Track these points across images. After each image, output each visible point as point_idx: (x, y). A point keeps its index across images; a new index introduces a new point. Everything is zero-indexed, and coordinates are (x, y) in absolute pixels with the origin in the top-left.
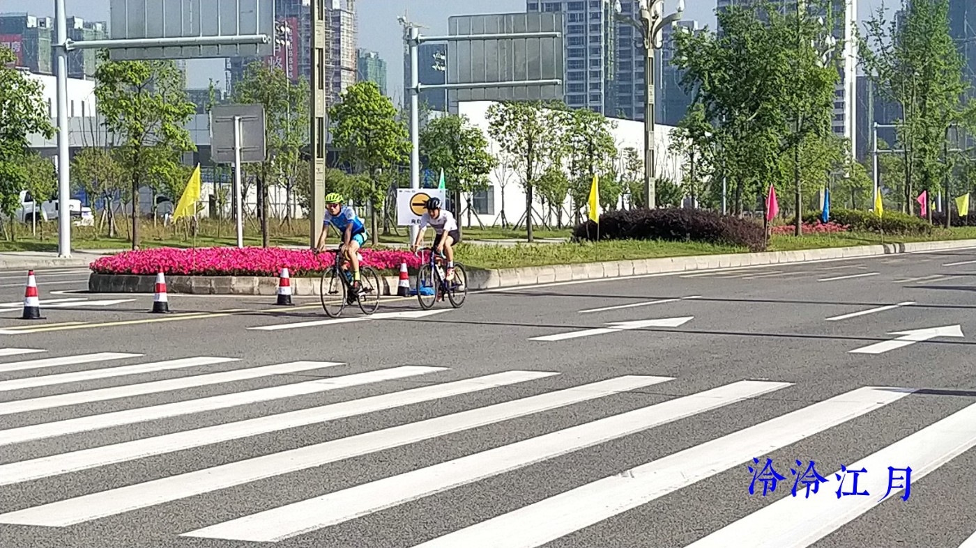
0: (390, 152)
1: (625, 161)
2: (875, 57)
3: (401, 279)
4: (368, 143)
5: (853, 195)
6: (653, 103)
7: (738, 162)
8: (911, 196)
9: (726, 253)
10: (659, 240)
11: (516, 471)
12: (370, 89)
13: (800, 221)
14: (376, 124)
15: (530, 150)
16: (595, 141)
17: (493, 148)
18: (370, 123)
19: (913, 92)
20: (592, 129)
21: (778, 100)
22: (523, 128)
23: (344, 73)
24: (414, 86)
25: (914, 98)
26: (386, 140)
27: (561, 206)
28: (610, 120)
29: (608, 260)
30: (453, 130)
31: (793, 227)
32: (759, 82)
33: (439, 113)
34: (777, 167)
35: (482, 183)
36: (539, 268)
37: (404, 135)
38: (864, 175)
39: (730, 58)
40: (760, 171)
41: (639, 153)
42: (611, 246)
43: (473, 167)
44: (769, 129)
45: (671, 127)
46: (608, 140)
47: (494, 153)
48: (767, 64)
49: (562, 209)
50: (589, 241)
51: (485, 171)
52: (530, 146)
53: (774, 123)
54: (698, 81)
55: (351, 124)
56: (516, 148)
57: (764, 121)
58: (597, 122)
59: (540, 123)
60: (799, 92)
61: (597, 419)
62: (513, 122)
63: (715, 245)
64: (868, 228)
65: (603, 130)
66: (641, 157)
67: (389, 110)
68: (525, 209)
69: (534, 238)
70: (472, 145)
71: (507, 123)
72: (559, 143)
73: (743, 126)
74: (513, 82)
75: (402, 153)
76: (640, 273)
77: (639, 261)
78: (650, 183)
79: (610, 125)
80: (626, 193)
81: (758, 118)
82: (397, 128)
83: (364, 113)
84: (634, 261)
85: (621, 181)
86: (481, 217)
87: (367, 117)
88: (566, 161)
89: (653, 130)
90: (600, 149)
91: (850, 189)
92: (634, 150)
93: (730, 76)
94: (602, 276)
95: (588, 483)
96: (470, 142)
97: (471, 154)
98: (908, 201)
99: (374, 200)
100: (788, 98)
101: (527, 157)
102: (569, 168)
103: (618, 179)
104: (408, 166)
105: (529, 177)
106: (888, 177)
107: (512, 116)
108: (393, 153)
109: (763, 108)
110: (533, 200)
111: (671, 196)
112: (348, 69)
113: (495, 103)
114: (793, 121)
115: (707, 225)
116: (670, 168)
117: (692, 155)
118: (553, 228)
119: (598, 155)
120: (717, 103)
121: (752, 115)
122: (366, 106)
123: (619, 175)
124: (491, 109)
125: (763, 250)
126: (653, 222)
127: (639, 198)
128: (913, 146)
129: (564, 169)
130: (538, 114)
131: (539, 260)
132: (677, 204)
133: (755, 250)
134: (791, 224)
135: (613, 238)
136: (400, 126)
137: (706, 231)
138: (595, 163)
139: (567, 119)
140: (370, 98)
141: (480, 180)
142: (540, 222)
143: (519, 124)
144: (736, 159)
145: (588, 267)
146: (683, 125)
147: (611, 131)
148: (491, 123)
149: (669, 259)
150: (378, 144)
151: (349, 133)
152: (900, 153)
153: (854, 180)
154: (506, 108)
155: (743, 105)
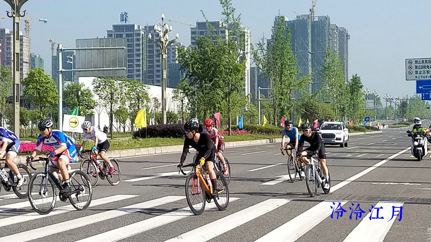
0: (49, 99)
1: (153, 103)
2: (260, 59)
4: (39, 95)
5: (250, 118)
6: (166, 78)
7: (204, 104)
8: (276, 118)
10: (171, 138)
12: (40, 71)
13: (230, 129)
14: (43, 87)
15: (112, 99)
16: (140, 95)
17: (96, 98)
18: (40, 86)
19: (276, 74)
20: (139, 90)
21: (221, 77)
22: (109, 89)
23: (24, 64)
24: (60, 70)
25: (277, 76)
26: (48, 94)
27: (125, 123)
28: (147, 85)
29: (151, 147)
30: (78, 89)
31: (228, 132)
32: (213, 69)
33: (70, 83)
34: (221, 106)
36: (121, 150)
37: (55, 92)
38: (255, 110)
39: (200, 58)
40: (213, 108)
41: (159, 100)
42: (151, 140)
43: (86, 106)
44: (217, 90)
45: (173, 89)
46: (146, 94)
47: (95, 100)
48: (217, 61)
49: (126, 125)
50: (141, 138)
51: (92, 108)
52: (112, 97)
53: (220, 87)
54: (187, 68)
55: (32, 87)
56: (105, 98)
57: (215, 86)
58: (141, 86)
59: (116, 86)
60: (230, 74)
62: (104, 86)
64: (259, 132)
65: (144, 90)
66: (160, 101)
67: (49, 81)
68: (109, 124)
69: (114, 137)
70: (86, 96)
71: (102, 87)
72: (125, 95)
73: (206, 88)
74: (105, 69)
75: (55, 100)
76: (164, 152)
77: (164, 147)
78: (164, 113)
79: (147, 88)
80: (154, 117)
81: (213, 85)
82: (52, 89)
83: (37, 82)
84: (162, 147)
85: (151, 112)
87: (39, 84)
88: (127, 103)
89: (165, 90)
90: (142, 98)
91: (249, 115)
92: (157, 99)
93: (201, 67)
94: (148, 154)
97: (86, 100)
98: (275, 121)
100: (226, 76)
101: (111, 102)
102: (129, 106)
104: (57, 106)
105: (111, 110)
106: (265, 110)
107: (104, 84)
108: (51, 100)
109: (215, 80)
110: (113, 120)
111: (173, 119)
112: (26, 63)
113: (96, 78)
114: (227, 86)
116: (173, 107)
117: (182, 101)
118: (122, 133)
119: (142, 101)
120: (195, 78)
121: (210, 83)
122: (39, 79)
123: (150, 110)
124: (94, 81)
126: (169, 130)
127: (159, 119)
128: (277, 97)
129: (127, 107)
130: (115, 82)
131: (120, 147)
132: (175, 122)
134: (227, 130)
135: (151, 137)
136: (54, 88)
138: (140, 104)
139: (128, 85)
140: (40, 75)
141: (90, 112)
142: (115, 131)
143: (107, 87)
144: (203, 102)
145: (142, 150)
146: (178, 88)
147: (148, 90)
148: (95, 87)
149: (177, 146)
150: (44, 96)
151: (31, 91)
152: (271, 100)
153: (250, 112)
154: (101, 80)
155: (207, 79)
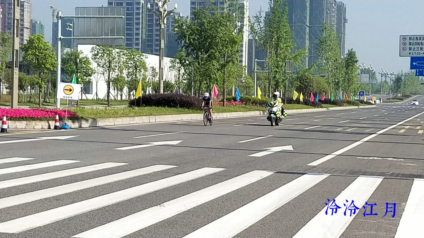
1: (150, 72)
2: (257, 32)
3: (55, 122)
4: (38, 61)
5: (246, 89)
6: (163, 48)
7: (200, 74)
8: (270, 90)
9: (194, 113)
10: (166, 107)
11: (115, 204)
12: (39, 38)
13: (225, 100)
14: (42, 53)
15: (109, 67)
16: (138, 63)
17: (94, 65)
18: (39, 52)
19: (272, 47)
20: (137, 59)
21: (217, 48)
22: (107, 57)
23: (25, 30)
24: (59, 37)
25: (273, 49)
26: (46, 61)
27: (122, 91)
28: (145, 54)
29: (145, 116)
30: (76, 57)
31: (222, 103)
32: (209, 40)
33: (69, 50)
34: (216, 77)
35: (89, 81)
36: (115, 118)
37: (54, 58)
38: (251, 81)
39: (197, 30)
40: (209, 79)
41: (156, 69)
42: (146, 109)
43: (84, 73)
44: (213, 61)
45: (171, 58)
46: (144, 63)
47: (93, 68)
48: (213, 33)
49: (123, 93)
50: (136, 107)
51: (90, 75)
52: (110, 65)
53: (215, 58)
54: (184, 39)
55: (31, 53)
56: (103, 66)
57: (211, 58)
58: (139, 55)
59: (114, 55)
60: (226, 45)
61: (147, 183)
62: (102, 54)
63: (190, 110)
64: (253, 104)
65: (142, 59)
66: (158, 71)
67: (48, 48)
68: (107, 92)
69: (111, 105)
70: (84, 64)
71: (100, 55)
72: (122, 64)
73: (202, 59)
74: (103, 37)
75: (53, 66)
76: (158, 121)
77: (158, 116)
78: (161, 82)
79: (144, 57)
80: (151, 86)
81: (209, 56)
82: (51, 55)
83: (37, 48)
84: (156, 116)
86: (87, 95)
87: (38, 50)
88: (125, 72)
89: (163, 59)
90: (140, 67)
91: (245, 87)
92: (154, 68)
93: (198, 38)
94: (142, 122)
95: (146, 209)
96: (84, 62)
97: (84, 67)
98: (269, 93)
99: (40, 87)
100: (221, 48)
101: (108, 70)
102: (126, 75)
103: (147, 80)
104: (56, 72)
105: (109, 78)
106: (261, 82)
107: (102, 52)
108: (49, 66)
109: (211, 52)
110: (110, 88)
111: (170, 88)
112: (27, 28)
113: (95, 46)
114: (223, 58)
115: (187, 101)
116: (170, 77)
117: (179, 71)
118: (119, 101)
119: (139, 70)
120: (191, 49)
121: (206, 55)
122: (38, 45)
123: (148, 79)
124: (93, 49)
126: (164, 99)
127: (156, 88)
128: (272, 70)
129: (125, 75)
130: (114, 51)
131: (115, 115)
132: (172, 91)
134: (221, 101)
135: (146, 106)
136: (53, 54)
137: (186, 104)
138: (138, 73)
139: (126, 53)
140: (39, 42)
141: (88, 79)
142: (113, 98)
143: (105, 55)
144: (199, 73)
145: (136, 118)
146: (176, 58)
147: (145, 59)
148: (93, 55)
149: (171, 115)
150: (43, 62)
151: (30, 57)
152: (267, 72)
153: (246, 83)
154: (99, 48)
155: (202, 50)
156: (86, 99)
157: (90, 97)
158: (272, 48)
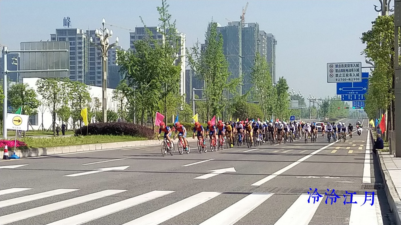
1: (94, 103)
2: (195, 62)
3: (5, 152)
5: (185, 117)
6: (106, 79)
8: (209, 117)
9: (138, 140)
10: (111, 135)
15: (55, 98)
16: (82, 95)
17: (39, 97)
19: (210, 76)
20: (81, 90)
21: (158, 78)
22: (52, 89)
24: (5, 71)
27: (67, 122)
28: (88, 86)
29: (91, 144)
30: (22, 90)
32: (151, 71)
33: (14, 83)
34: (158, 106)
35: (35, 112)
36: (63, 147)
38: (190, 109)
39: (139, 61)
40: (151, 107)
42: (92, 138)
43: (30, 105)
44: (155, 91)
45: (113, 89)
46: (88, 94)
47: (39, 100)
48: (154, 64)
49: (68, 123)
50: (82, 136)
51: (36, 107)
52: (55, 97)
53: (157, 88)
54: (126, 70)
56: (48, 98)
57: (153, 87)
58: (83, 87)
59: (59, 87)
60: (166, 75)
61: (99, 207)
62: (47, 87)
63: (134, 137)
65: (86, 90)
66: (101, 101)
68: (52, 123)
70: (30, 96)
71: (45, 87)
72: (67, 95)
73: (144, 89)
74: (48, 70)
76: (104, 148)
77: (104, 144)
78: (105, 112)
79: (88, 88)
80: (95, 116)
81: (150, 86)
84: (102, 144)
85: (92, 111)
86: (33, 126)
88: (70, 103)
89: (106, 90)
90: (84, 98)
91: (184, 114)
92: (98, 99)
93: (139, 69)
94: (89, 150)
97: (30, 100)
100: (162, 78)
101: (54, 101)
102: (71, 106)
104: (2, 105)
105: (54, 109)
106: (199, 110)
107: (47, 84)
109: (152, 82)
110: (56, 119)
111: (113, 117)
113: (40, 79)
114: (164, 87)
115: (130, 129)
116: (113, 106)
117: (122, 101)
119: (83, 101)
120: (134, 80)
121: (148, 84)
123: (91, 109)
124: (38, 81)
125: (153, 139)
126: (108, 128)
127: (100, 118)
128: (210, 97)
129: (69, 106)
130: (58, 83)
131: (62, 144)
132: (115, 120)
133: (150, 139)
135: (92, 134)
137: (130, 131)
138: (82, 104)
139: (70, 85)
141: (34, 111)
143: (50, 87)
144: (142, 102)
145: (83, 146)
146: (118, 89)
147: (89, 91)
148: (38, 87)
149: (116, 143)
152: (205, 100)
153: (185, 111)
154: (45, 81)
155: (144, 80)
156: (32, 129)
157: (36, 128)
158: (209, 78)
